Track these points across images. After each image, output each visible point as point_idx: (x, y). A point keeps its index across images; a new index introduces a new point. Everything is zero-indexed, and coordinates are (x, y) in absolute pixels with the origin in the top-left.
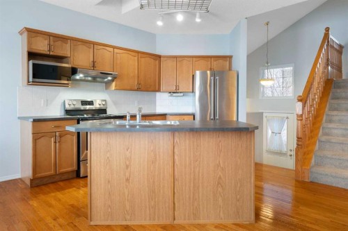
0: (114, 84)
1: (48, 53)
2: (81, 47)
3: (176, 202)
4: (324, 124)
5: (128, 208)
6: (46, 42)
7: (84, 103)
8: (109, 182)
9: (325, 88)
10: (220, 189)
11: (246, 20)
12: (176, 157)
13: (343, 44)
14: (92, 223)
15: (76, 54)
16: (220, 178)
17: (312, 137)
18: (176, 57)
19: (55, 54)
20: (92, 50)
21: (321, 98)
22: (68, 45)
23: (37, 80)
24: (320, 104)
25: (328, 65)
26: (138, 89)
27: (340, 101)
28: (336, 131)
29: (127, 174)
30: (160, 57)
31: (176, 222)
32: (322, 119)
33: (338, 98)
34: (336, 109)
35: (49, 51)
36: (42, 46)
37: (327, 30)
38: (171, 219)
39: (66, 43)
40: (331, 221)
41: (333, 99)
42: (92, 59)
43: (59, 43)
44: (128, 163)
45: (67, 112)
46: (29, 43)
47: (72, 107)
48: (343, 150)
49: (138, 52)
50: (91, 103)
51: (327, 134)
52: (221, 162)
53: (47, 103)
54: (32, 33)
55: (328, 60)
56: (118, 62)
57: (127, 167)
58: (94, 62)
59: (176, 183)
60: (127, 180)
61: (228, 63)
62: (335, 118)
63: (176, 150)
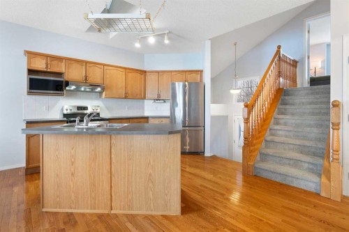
0: (104, 93)
1: (46, 70)
2: (75, 65)
3: (113, 195)
4: (272, 126)
5: (73, 197)
6: (44, 61)
7: (79, 108)
8: (57, 175)
9: (275, 96)
10: (150, 185)
11: (210, 41)
12: (113, 156)
13: (297, 59)
14: (44, 210)
15: (70, 70)
16: (150, 174)
17: (259, 137)
18: (158, 72)
19: (51, 70)
20: (84, 67)
21: (271, 105)
22: (63, 64)
23: (33, 91)
24: (269, 109)
25: (279, 77)
26: (126, 97)
27: (288, 107)
28: (280, 132)
29: (72, 170)
30: (145, 72)
31: (113, 212)
32: (269, 123)
33: (286, 104)
34: (283, 114)
35: (47, 68)
36: (40, 65)
37: (279, 47)
38: (109, 208)
39: (62, 62)
40: (251, 216)
41: (282, 104)
42: (84, 74)
43: (55, 62)
44: (73, 160)
45: (65, 115)
46: (29, 63)
47: (69, 112)
48: (284, 149)
49: (125, 68)
50: (86, 108)
51: (273, 135)
52: (151, 162)
53: (49, 109)
54: (31, 55)
55: (279, 72)
56: (108, 76)
57: (72, 163)
58: (86, 77)
59: (113, 178)
60: (73, 174)
61: (199, 76)
62: (282, 121)
63: (113, 150)
